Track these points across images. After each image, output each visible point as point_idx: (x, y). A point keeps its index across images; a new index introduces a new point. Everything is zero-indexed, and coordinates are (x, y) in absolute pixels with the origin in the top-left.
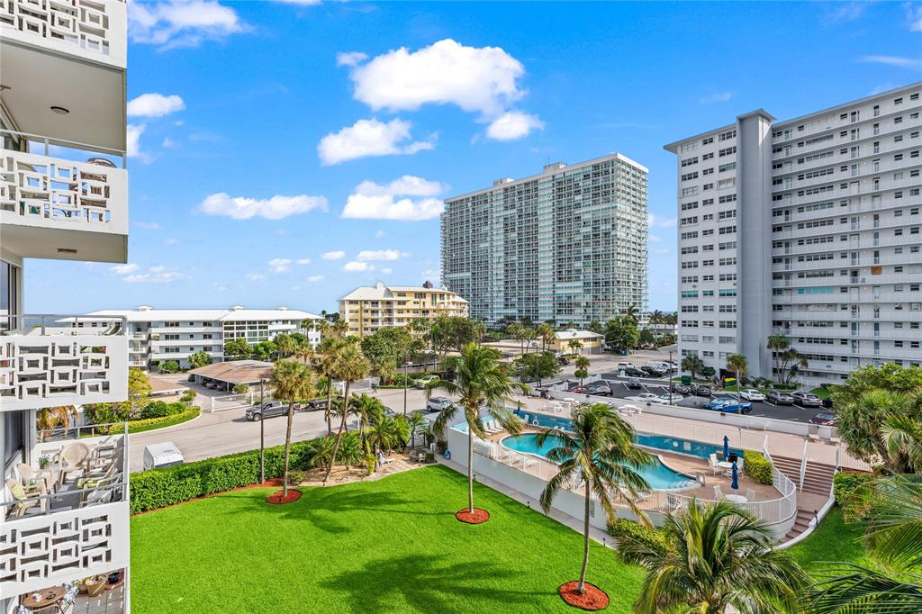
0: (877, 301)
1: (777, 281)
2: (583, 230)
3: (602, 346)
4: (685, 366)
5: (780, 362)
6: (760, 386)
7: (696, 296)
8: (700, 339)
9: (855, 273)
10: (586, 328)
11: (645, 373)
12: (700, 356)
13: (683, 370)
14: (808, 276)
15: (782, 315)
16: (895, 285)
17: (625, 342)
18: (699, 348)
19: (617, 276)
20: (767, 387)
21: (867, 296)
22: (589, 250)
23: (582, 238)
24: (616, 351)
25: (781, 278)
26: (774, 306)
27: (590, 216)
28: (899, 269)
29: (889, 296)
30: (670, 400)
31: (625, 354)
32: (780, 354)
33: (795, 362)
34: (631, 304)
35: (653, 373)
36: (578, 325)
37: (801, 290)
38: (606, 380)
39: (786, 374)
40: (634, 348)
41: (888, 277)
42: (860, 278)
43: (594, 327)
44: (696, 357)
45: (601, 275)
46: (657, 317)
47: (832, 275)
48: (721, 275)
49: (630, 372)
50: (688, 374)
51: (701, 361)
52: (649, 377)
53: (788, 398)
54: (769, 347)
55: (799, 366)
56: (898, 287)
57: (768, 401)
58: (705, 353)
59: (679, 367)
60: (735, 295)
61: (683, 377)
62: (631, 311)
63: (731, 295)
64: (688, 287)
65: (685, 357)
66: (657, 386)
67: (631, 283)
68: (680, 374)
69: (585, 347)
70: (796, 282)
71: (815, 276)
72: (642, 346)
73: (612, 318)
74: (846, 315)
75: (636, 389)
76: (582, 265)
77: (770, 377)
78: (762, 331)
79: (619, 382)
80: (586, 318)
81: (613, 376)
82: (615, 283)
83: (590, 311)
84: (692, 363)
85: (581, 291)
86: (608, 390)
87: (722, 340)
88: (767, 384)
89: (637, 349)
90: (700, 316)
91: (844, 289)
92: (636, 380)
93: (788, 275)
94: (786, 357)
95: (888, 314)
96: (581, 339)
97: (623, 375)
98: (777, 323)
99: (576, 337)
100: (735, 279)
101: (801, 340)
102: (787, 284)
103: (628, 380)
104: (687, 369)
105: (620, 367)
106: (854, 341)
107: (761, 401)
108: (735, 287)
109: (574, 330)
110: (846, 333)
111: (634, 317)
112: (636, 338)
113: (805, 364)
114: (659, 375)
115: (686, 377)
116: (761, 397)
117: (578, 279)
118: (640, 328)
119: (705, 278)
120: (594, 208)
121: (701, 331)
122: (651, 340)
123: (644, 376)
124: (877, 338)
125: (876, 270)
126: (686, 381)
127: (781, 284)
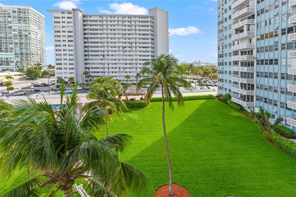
0: (108, 63)
1: (86, 57)
2: (13, 33)
3: (25, 77)
4: (58, 82)
5: (87, 78)
6: (82, 85)
7: (61, 60)
8: (63, 73)
9: (104, 56)
10: (17, 71)
11: (42, 85)
12: (63, 78)
13: (57, 83)
14: (93, 56)
15: (87, 66)
16: (112, 59)
17: (36, 75)
18: (63, 76)
19: (32, 52)
20: (83, 85)
21: (106, 62)
22: (17, 41)
23: (13, 36)
24: (32, 79)
25: (87, 56)
26: (85, 63)
27: (17, 27)
28: (112, 55)
29: (110, 62)
30: (49, 93)
31: (36, 80)
32: (87, 76)
33: (91, 78)
34: (39, 62)
35: (45, 85)
36: (13, 70)
37: (92, 59)
38: (24, 90)
39: (89, 81)
40: (40, 77)
41: (110, 57)
42: (105, 57)
43: (20, 70)
44: (62, 79)
45: (24, 51)
46: (50, 66)
47: (99, 56)
48: (69, 54)
49: (35, 86)
50: (59, 84)
51: (63, 80)
52: (44, 87)
53: (88, 88)
54: (84, 74)
55: (92, 79)
56: (112, 60)
57: (83, 89)
58: (65, 77)
59: (56, 82)
60: (73, 60)
61: (57, 85)
62: (38, 65)
63: (72, 60)
64: (58, 57)
65: (58, 79)
66: (47, 89)
67: (39, 55)
68: (56, 84)
69: (15, 78)
70: (91, 57)
71: (95, 56)
72: (44, 76)
73: (30, 67)
74: (102, 66)
75: (37, 91)
76: (13, 46)
77: (85, 82)
78: (82, 70)
79: (30, 90)
80: (17, 67)
81: (28, 88)
82: (31, 54)
83: (19, 64)
84: (60, 80)
85: (14, 56)
86: (23, 93)
87: (70, 73)
88: (83, 84)
89: (42, 77)
90: (63, 66)
91: (102, 60)
92: (38, 88)
93: (89, 55)
94: (88, 77)
95: (111, 66)
96: (13, 75)
97: (33, 87)
98: (86, 68)
99: (10, 74)
100: (73, 55)
101: (92, 72)
102: (88, 58)
103: (34, 88)
104: (58, 83)
105: (32, 84)
106: (104, 72)
107: (81, 89)
108: (73, 58)
109: (9, 72)
110: (102, 70)
111: (40, 67)
112: (41, 74)
113: (93, 78)
114: (48, 85)
115: (58, 85)
116: (81, 88)
117: (11, 52)
118: (42, 70)
119: (64, 55)
120: (19, 25)
121: (63, 71)
122: (48, 74)
123: (42, 86)
124: (108, 71)
125: (108, 55)
126: (58, 86)
127: (87, 58)
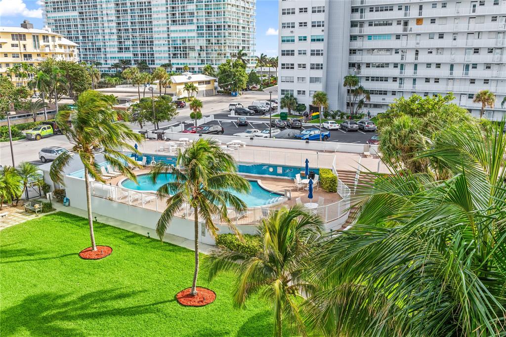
0: (418, 46)
1: (354, 28)
3: (216, 88)
4: (284, 104)
5: (352, 97)
6: (337, 118)
7: (293, 41)
8: (296, 80)
9: (406, 24)
10: (200, 72)
11: (252, 111)
12: (295, 95)
13: (282, 107)
14: (376, 25)
15: (356, 58)
16: (430, 34)
17: (235, 84)
18: (294, 87)
19: (228, 20)
20: (342, 117)
21: (412, 43)
24: (228, 93)
25: (356, 26)
26: (351, 50)
28: (433, 21)
29: (425, 43)
30: (270, 133)
31: (235, 96)
32: (353, 91)
33: (362, 97)
34: (241, 48)
35: (257, 111)
36: (193, 69)
37: (370, 37)
38: (218, 120)
39: (356, 106)
40: (243, 90)
41: (426, 27)
42: (409, 27)
43: (208, 71)
44: (292, 96)
45: (213, 19)
46: (262, 60)
47: (391, 24)
48: (312, 22)
49: (240, 111)
50: (286, 110)
51: (295, 99)
52: (255, 115)
53: (355, 126)
54: (345, 85)
55: (365, 100)
56: (431, 36)
57: (342, 129)
58: (299, 92)
59: (279, 105)
60: (323, 40)
61: (281, 113)
62: (240, 55)
63: (318, 40)
64: (287, 33)
65: (283, 96)
66: (261, 122)
67: (240, 28)
68: (279, 111)
69: (200, 89)
70: (367, 30)
71: (380, 25)
72: (250, 87)
73: (224, 61)
74: (397, 58)
75: (243, 126)
76: (195, 7)
77: (344, 109)
78: (341, 72)
79: (230, 121)
80: (200, 62)
81: (224, 116)
82: (226, 27)
83: (203, 54)
84: (289, 100)
85: (194, 34)
86: (219, 128)
87: (312, 80)
88: (342, 115)
89: (246, 90)
90: (296, 60)
91: (398, 37)
92: (244, 118)
93: (362, 24)
94: (356, 93)
95: (424, 57)
96: (195, 82)
97: (233, 114)
98: (352, 65)
99: (192, 80)
100: (323, 26)
101: (367, 79)
102: (360, 32)
103: (237, 118)
104: (285, 106)
105: (231, 107)
106: (401, 79)
107: (337, 130)
108: (323, 33)
109: (189, 74)
110: (396, 72)
111: (243, 60)
112: (245, 80)
113: (368, 98)
114: (263, 113)
115: (284, 113)
116: (337, 126)
117: (191, 22)
118: (248, 71)
119: (301, 24)
121: (296, 73)
122: (258, 82)
123: (251, 114)
124: (415, 77)
125: (419, 21)
126: (283, 117)
127: (356, 31)
